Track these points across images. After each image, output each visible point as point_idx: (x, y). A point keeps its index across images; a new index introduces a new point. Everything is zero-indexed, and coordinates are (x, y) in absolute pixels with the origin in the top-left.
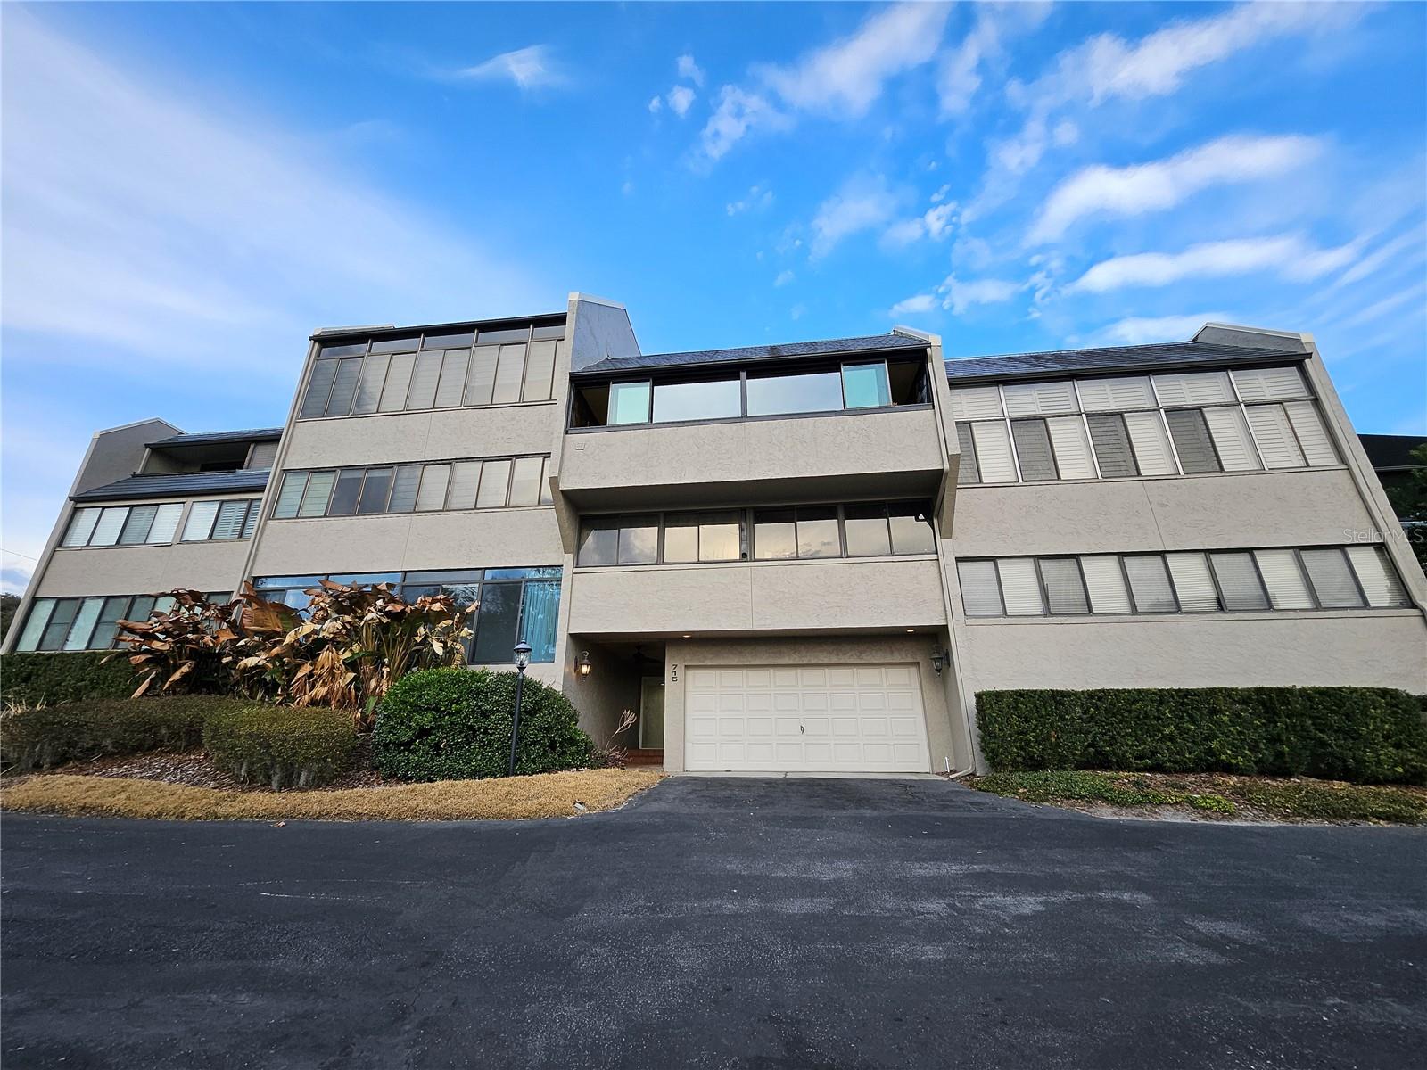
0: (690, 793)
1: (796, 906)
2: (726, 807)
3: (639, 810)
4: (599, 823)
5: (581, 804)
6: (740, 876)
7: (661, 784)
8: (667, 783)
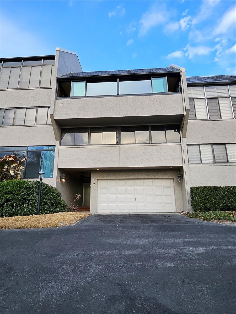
0: (98, 219)
1: (129, 252)
2: (109, 223)
3: (81, 225)
4: (67, 229)
5: (62, 223)
6: (112, 244)
7: (89, 217)
8: (90, 216)
